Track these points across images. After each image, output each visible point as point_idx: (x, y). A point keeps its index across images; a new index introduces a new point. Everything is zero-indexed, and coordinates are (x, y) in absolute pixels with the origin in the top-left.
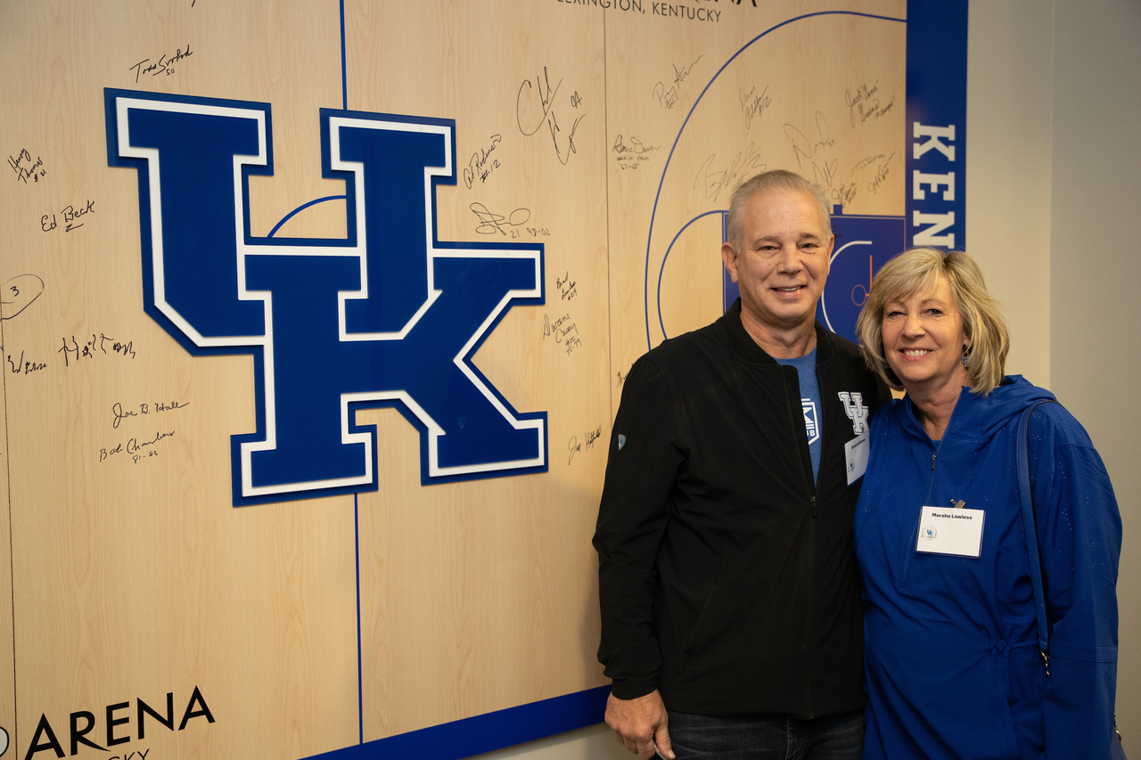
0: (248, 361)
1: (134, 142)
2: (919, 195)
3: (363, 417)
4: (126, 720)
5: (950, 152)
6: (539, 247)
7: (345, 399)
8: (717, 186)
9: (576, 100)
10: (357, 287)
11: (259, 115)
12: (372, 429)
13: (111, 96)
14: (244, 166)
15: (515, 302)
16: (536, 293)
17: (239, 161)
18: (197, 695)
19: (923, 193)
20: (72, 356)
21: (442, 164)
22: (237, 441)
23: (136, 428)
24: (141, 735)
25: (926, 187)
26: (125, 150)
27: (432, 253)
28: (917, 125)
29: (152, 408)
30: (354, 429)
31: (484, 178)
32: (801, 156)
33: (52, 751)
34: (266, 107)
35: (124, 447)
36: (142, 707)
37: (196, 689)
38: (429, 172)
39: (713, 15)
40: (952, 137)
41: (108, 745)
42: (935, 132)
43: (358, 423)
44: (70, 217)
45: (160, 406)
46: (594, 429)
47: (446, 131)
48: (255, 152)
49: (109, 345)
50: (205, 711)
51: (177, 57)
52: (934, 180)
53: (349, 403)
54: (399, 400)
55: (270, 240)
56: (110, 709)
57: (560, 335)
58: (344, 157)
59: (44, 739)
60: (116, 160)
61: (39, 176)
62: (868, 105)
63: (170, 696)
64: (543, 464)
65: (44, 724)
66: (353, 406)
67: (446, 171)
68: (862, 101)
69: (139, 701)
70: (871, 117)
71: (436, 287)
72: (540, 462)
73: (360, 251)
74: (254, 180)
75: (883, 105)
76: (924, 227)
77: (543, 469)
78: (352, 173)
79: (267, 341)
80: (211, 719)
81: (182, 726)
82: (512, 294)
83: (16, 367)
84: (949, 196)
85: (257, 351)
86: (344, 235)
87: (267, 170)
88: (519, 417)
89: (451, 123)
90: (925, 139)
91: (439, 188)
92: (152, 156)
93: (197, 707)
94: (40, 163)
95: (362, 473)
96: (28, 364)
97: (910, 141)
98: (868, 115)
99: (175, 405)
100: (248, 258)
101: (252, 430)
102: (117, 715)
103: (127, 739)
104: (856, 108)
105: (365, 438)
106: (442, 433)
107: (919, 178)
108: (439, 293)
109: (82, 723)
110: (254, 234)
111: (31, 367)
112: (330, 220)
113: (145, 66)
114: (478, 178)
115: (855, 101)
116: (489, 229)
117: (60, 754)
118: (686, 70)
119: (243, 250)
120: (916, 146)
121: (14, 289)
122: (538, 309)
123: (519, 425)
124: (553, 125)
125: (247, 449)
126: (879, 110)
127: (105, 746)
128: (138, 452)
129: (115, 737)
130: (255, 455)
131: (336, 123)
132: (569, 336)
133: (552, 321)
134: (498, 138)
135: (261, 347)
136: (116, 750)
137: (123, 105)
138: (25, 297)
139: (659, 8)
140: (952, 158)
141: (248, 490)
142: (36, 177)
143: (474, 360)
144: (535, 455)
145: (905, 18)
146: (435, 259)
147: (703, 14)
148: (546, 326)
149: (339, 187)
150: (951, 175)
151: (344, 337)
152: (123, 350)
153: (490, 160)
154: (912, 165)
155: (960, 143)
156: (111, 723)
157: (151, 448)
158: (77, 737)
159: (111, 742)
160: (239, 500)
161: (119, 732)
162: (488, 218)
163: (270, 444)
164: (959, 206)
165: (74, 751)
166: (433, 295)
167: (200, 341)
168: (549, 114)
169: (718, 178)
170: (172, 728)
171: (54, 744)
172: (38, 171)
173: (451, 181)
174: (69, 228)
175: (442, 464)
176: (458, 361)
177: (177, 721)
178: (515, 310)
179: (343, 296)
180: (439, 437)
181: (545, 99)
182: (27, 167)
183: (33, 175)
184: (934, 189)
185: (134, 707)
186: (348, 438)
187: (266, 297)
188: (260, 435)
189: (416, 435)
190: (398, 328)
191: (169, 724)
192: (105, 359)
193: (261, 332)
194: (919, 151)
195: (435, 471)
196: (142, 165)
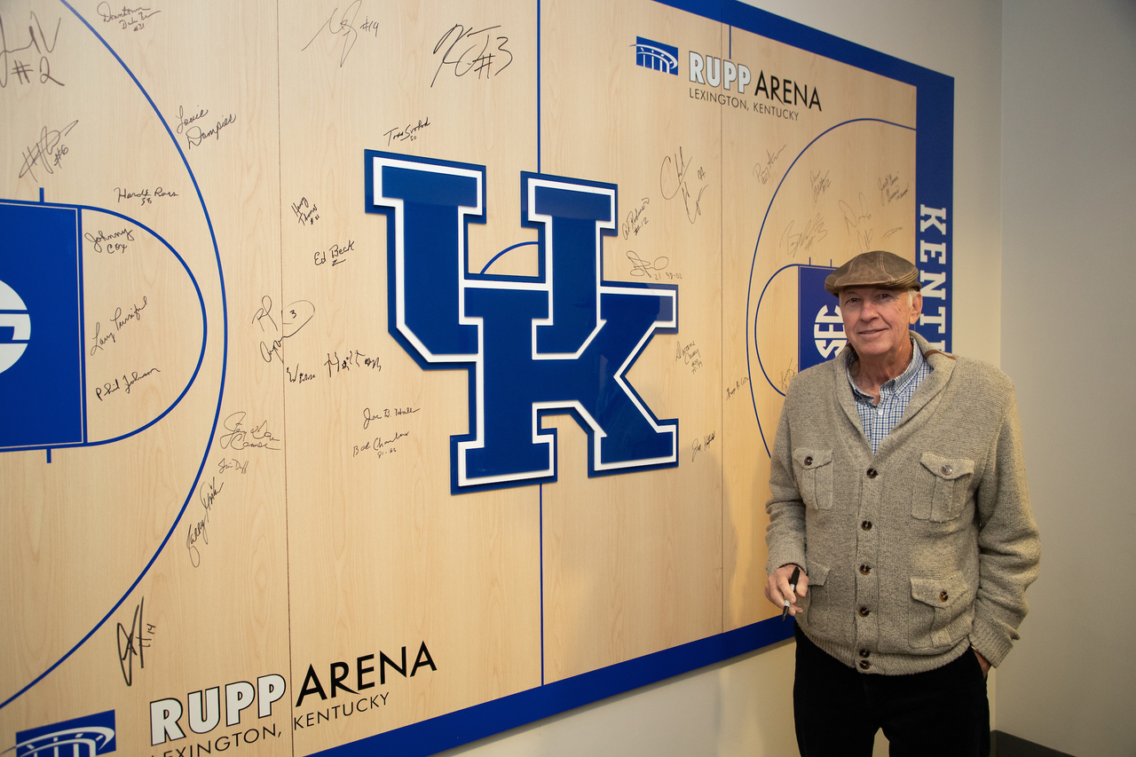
0: (464, 374)
1: (386, 194)
2: (924, 259)
3: (548, 422)
4: (371, 669)
5: (942, 228)
6: (675, 287)
7: (536, 406)
8: (795, 245)
9: (701, 174)
10: (546, 316)
11: (477, 175)
12: (553, 431)
13: (370, 155)
14: (465, 215)
15: (658, 331)
16: (672, 324)
17: (462, 211)
18: (423, 648)
19: (926, 257)
20: (334, 368)
21: (608, 219)
22: (455, 440)
23: (382, 429)
24: (383, 681)
25: (928, 253)
26: (379, 200)
27: (600, 290)
28: (922, 206)
29: (392, 413)
30: (541, 432)
31: (636, 231)
32: (850, 225)
33: (317, 694)
34: (482, 169)
35: (371, 444)
36: (384, 658)
37: (423, 644)
38: (599, 225)
39: (793, 115)
40: (944, 218)
41: (359, 689)
42: (934, 212)
43: (544, 427)
44: (335, 253)
45: (399, 411)
46: (710, 433)
47: (611, 192)
48: (474, 205)
49: (362, 360)
50: (430, 662)
51: (419, 127)
52: (934, 248)
53: (539, 411)
54: (574, 408)
55: (482, 276)
56: (360, 660)
57: (688, 357)
58: (538, 211)
59: (311, 685)
60: (371, 208)
61: (314, 220)
62: (892, 189)
63: (404, 649)
64: (675, 461)
65: (311, 673)
66: (541, 412)
67: (611, 225)
68: (889, 186)
69: (382, 655)
70: (894, 198)
71: (602, 318)
72: (672, 459)
73: (548, 286)
74: (471, 227)
75: (902, 191)
76: (927, 282)
77: (674, 465)
78: (544, 223)
79: (478, 359)
80: (434, 668)
81: (413, 674)
82: (656, 324)
83: (293, 378)
84: (942, 260)
85: (471, 367)
86: (535, 274)
87: (481, 220)
88: (660, 423)
89: (614, 187)
90: (927, 217)
91: (605, 238)
92: (398, 205)
93: (424, 658)
94: (315, 209)
95: (547, 467)
96: (301, 375)
97: (919, 218)
98: (892, 197)
99: (409, 411)
100: (467, 290)
101: (466, 431)
102: (365, 665)
103: (372, 685)
104: (884, 191)
105: (549, 439)
106: (605, 435)
107: (924, 246)
108: (604, 322)
109: (339, 671)
110: (471, 271)
111: (304, 377)
112: (524, 261)
113: (395, 133)
114: (632, 231)
115: (884, 187)
116: (639, 272)
117: (324, 697)
118: (775, 155)
119: (464, 284)
120: (922, 222)
121: (293, 312)
122: (672, 337)
123: (659, 429)
124: (685, 192)
125: (463, 447)
126: (899, 194)
127: (356, 689)
128: (381, 449)
129: (363, 683)
130: (469, 452)
131: (533, 183)
132: (694, 359)
133: (683, 347)
134: (647, 200)
135: (474, 363)
136: (365, 693)
137: (379, 163)
138: (301, 319)
139: (758, 107)
140: (944, 233)
141: (463, 481)
142: (312, 221)
143: (627, 377)
144: (670, 454)
145: (915, 127)
146: (602, 294)
147: (787, 114)
148: (678, 350)
149: (533, 235)
150: (944, 245)
151: (536, 356)
152: (372, 364)
153: (641, 218)
154: (920, 236)
155: (949, 221)
156: (361, 671)
157: (391, 445)
158: (336, 683)
159: (361, 687)
160: (456, 489)
161: (366, 678)
162: (639, 263)
163: (479, 443)
164: (948, 269)
165: (334, 695)
166: (601, 323)
167: (430, 358)
168: (683, 183)
169: (795, 239)
170: (405, 675)
171: (319, 689)
172: (313, 215)
173: (612, 233)
174: (335, 263)
175: (604, 461)
176: (617, 377)
177: (409, 670)
178: (657, 338)
179: (536, 323)
180: (603, 439)
181: (680, 172)
182: (306, 212)
183: (309, 219)
184: (933, 255)
185: (377, 658)
186: (537, 439)
187: (478, 322)
188: (472, 436)
189: (585, 437)
190: (574, 350)
191: (403, 672)
192: (358, 370)
193: (475, 351)
194: (924, 226)
195: (599, 466)
196: (389, 212)
